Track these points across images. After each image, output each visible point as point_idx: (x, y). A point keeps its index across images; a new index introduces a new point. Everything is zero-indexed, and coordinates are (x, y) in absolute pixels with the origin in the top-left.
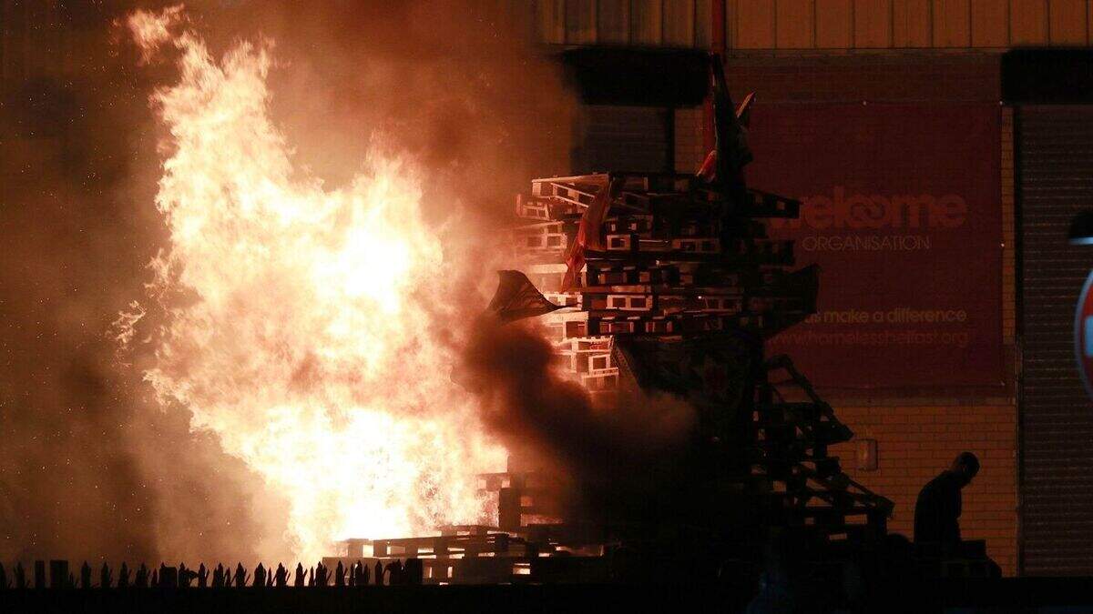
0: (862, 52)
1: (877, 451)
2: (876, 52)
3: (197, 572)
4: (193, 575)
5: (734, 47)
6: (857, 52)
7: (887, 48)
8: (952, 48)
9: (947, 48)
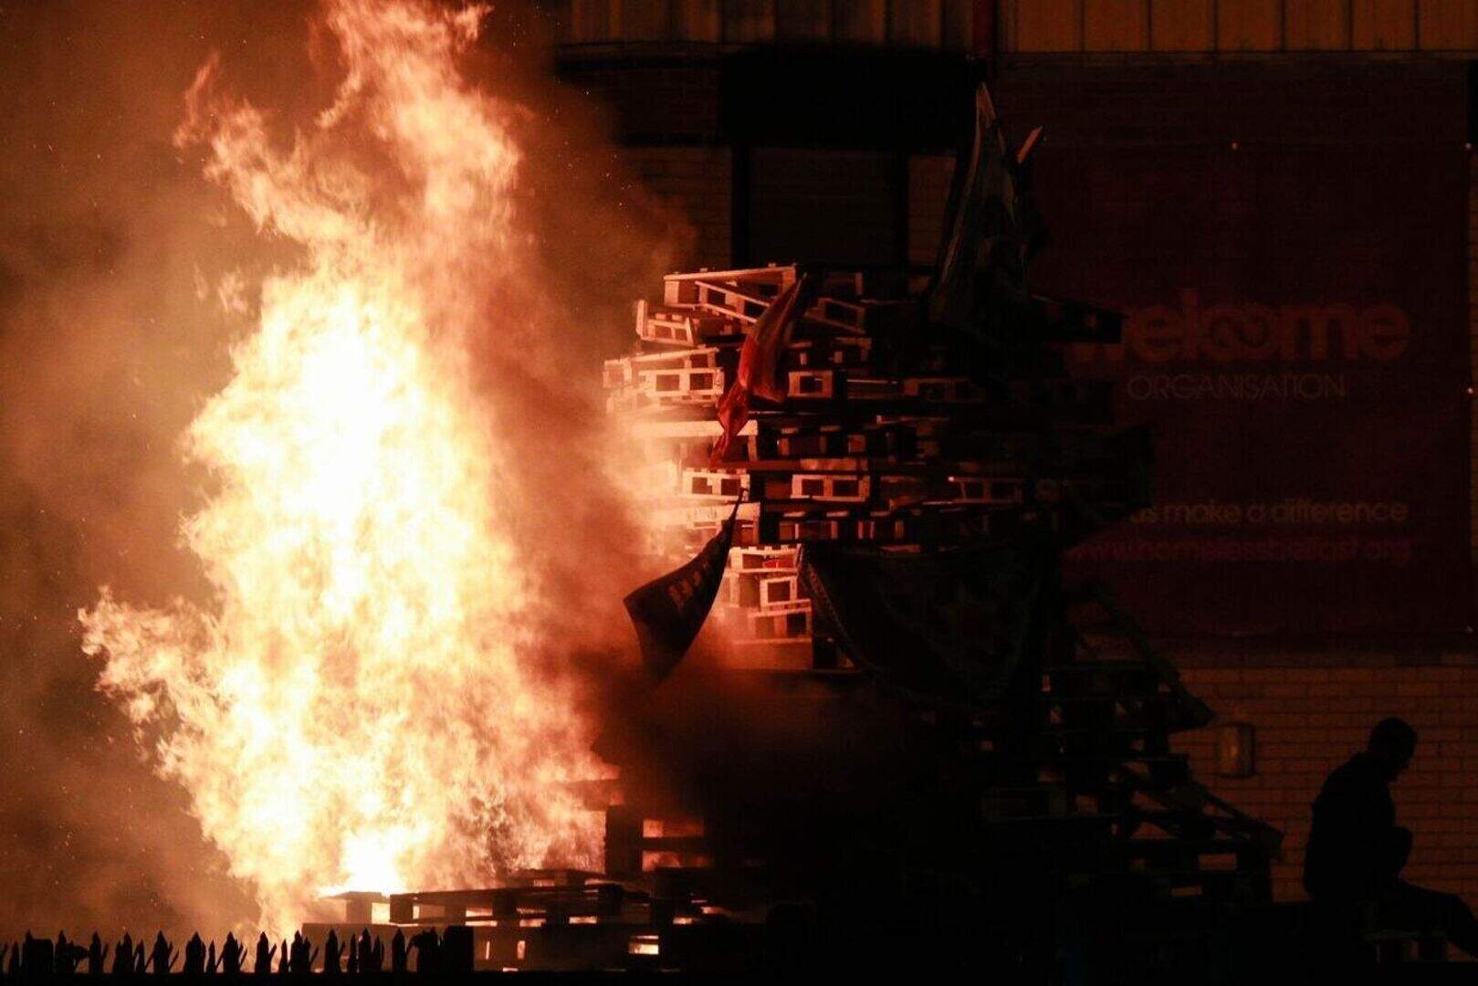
0: (1231, 58)
1: (1253, 745)
2: (1254, 58)
3: (88, 948)
4: (80, 953)
5: (1012, 48)
6: (1222, 58)
7: (1273, 52)
8: (1384, 51)
9: (1377, 50)
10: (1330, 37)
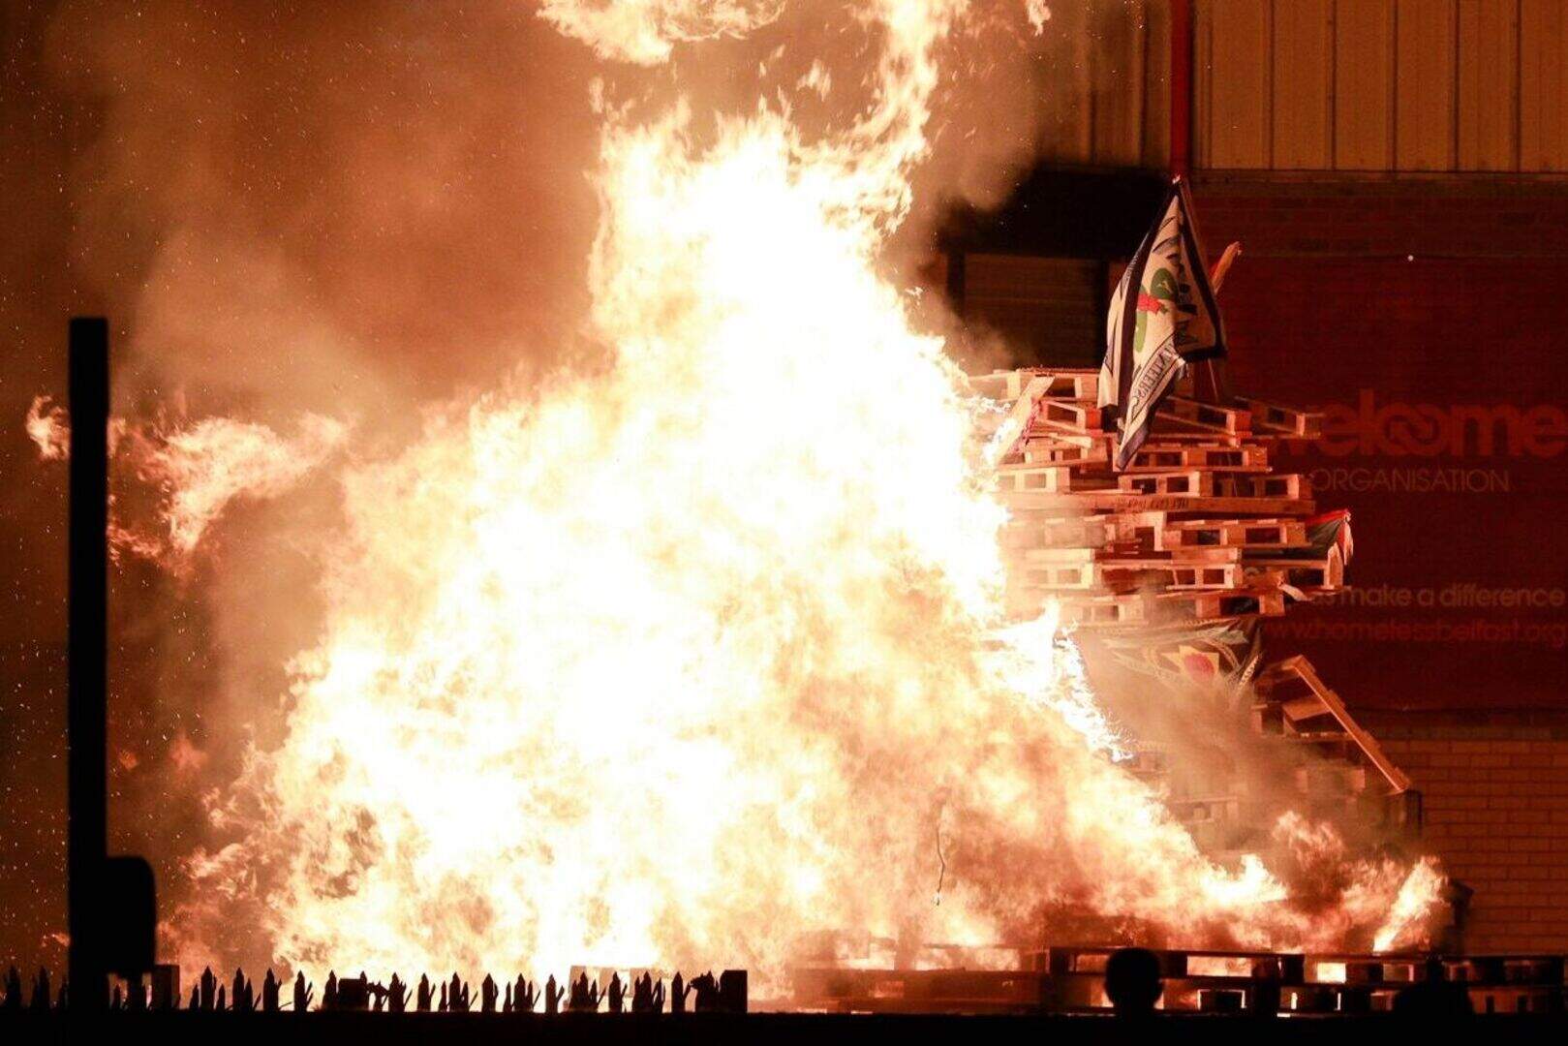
0: (1406, 176)
1: (1420, 810)
2: (1430, 177)
3: (387, 987)
5: (1206, 166)
6: (1400, 177)
7: (1449, 172)
8: (1549, 173)
9: (1542, 172)
10: (1500, 160)
